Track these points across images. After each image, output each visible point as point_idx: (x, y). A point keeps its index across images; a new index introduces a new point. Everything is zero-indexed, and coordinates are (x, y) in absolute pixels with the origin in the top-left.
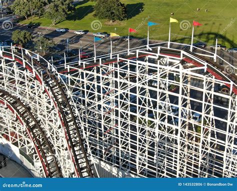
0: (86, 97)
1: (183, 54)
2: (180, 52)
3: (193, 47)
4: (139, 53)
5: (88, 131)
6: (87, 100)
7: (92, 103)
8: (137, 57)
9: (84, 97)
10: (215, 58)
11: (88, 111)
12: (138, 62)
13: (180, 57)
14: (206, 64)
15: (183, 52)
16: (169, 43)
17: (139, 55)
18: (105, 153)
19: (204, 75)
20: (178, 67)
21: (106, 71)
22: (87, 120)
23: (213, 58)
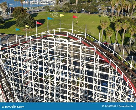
0: (12, 64)
1: (68, 34)
2: (66, 33)
3: (73, 31)
4: (43, 34)
5: (14, 85)
6: (12, 66)
7: (16, 68)
8: (42, 37)
9: (11, 65)
10: (86, 36)
11: (14, 73)
12: (43, 40)
13: (66, 36)
14: (81, 38)
15: (68, 33)
16: (60, 29)
17: (43, 36)
18: (25, 97)
19: (80, 45)
20: (66, 42)
21: (24, 48)
22: (13, 79)
23: (84, 36)
